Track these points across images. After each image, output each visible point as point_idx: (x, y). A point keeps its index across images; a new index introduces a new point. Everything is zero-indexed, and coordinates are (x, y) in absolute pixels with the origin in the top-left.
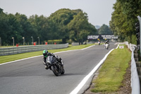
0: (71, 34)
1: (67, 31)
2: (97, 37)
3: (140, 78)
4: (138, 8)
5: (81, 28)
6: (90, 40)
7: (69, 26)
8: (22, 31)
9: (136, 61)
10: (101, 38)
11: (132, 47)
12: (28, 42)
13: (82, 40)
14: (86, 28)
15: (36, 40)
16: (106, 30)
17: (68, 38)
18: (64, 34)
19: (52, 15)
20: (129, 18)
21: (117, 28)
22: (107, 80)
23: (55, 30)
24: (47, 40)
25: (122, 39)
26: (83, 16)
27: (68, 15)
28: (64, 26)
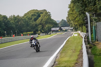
0: (40, 27)
1: (36, 25)
2: (58, 29)
3: (88, 57)
4: (86, 7)
5: (47, 22)
6: (53, 31)
7: (38, 21)
8: (4, 27)
9: (86, 44)
10: (61, 29)
11: (83, 34)
12: (9, 34)
13: (47, 32)
14: (50, 23)
15: (15, 33)
16: (64, 24)
17: (37, 30)
18: (34, 28)
19: (25, 15)
20: (80, 14)
21: (72, 22)
22: (66, 59)
23: (28, 25)
24: (22, 32)
25: (76, 29)
26: (48, 14)
27: (37, 14)
28: (34, 22)
